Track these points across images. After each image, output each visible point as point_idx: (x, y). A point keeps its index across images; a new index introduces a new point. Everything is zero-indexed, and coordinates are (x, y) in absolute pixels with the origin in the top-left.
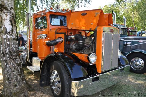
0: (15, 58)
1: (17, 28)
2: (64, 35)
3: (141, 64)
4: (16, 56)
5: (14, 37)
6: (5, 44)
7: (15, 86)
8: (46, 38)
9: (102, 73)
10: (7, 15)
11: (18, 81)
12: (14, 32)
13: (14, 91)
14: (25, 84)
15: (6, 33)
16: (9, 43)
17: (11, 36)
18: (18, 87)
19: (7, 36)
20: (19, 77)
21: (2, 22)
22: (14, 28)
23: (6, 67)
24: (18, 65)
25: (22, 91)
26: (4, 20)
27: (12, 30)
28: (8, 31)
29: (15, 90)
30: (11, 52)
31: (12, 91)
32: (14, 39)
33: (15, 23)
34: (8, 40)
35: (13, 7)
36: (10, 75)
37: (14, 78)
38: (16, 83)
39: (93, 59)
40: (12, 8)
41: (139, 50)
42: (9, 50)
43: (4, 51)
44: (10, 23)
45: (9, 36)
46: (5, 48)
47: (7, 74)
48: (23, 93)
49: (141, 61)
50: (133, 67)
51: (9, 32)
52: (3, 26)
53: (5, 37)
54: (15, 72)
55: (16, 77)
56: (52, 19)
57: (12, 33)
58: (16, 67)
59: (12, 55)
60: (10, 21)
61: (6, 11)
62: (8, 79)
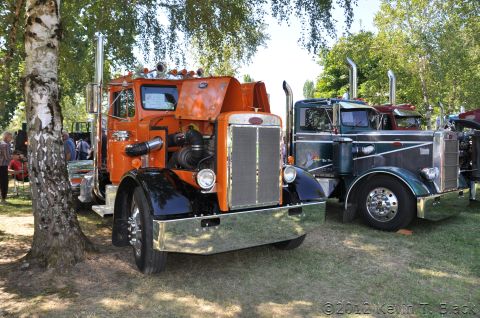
0: (56, 180)
1: (62, 119)
2: (164, 132)
3: (388, 204)
4: (59, 175)
5: (55, 137)
6: (38, 151)
7: (56, 234)
8: (127, 139)
9: (230, 211)
10: (41, 95)
11: (61, 226)
12: (58, 127)
13: (54, 245)
14: (76, 234)
15: (41, 129)
16: (45, 149)
17: (51, 136)
18: (62, 237)
19: (41, 137)
20: (63, 217)
21: (32, 108)
22: (57, 120)
23: (39, 196)
24: (62, 193)
25: (69, 246)
26: (37, 104)
27: (53, 123)
28: (44, 126)
29: (55, 242)
30: (48, 168)
31: (48, 244)
32: (56, 142)
33: (59, 110)
34: (43, 143)
35: (55, 76)
36: (46, 212)
37: (55, 220)
38: (57, 230)
39: (205, 180)
40: (53, 79)
41: (385, 168)
42: (46, 163)
43: (36, 166)
44: (48, 110)
45: (46, 136)
46: (39, 160)
47: (40, 211)
48: (71, 250)
49: (391, 196)
50: (372, 213)
51: (46, 128)
52: (35, 117)
53: (37, 138)
54: (56, 207)
55: (59, 218)
56: (147, 95)
57: (53, 129)
58: (59, 198)
59: (50, 173)
60: (49, 106)
61: (40, 88)
62: (43, 219)
